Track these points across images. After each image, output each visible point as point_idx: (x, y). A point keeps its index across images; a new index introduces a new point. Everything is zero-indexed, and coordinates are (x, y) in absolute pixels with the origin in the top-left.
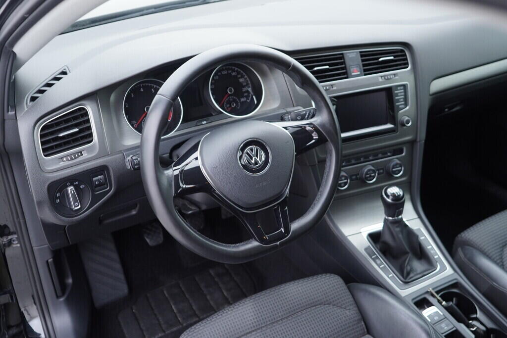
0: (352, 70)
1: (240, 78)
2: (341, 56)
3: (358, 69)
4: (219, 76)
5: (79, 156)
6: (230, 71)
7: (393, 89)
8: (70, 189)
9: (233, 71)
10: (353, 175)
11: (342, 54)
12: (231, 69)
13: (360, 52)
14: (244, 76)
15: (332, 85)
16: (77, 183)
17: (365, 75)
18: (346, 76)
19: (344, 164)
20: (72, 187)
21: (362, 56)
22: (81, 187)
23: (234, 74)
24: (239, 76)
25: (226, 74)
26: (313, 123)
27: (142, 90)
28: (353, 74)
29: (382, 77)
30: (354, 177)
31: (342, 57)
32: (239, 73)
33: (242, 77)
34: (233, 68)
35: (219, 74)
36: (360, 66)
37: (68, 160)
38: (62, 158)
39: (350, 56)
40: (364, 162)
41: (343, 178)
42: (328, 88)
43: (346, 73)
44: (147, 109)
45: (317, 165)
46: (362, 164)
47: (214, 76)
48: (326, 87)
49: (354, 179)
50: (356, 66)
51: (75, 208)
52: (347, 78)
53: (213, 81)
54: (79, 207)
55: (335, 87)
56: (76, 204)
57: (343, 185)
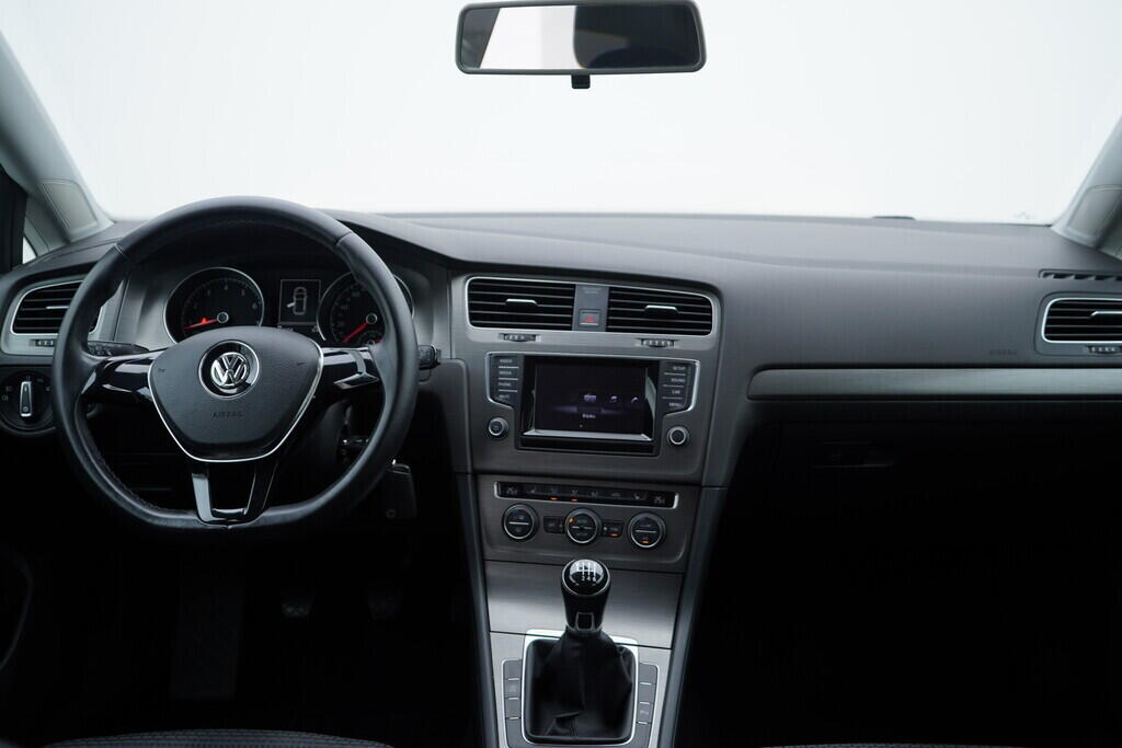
0: (584, 316)
2: (570, 289)
3: (597, 317)
7: (662, 367)
8: (26, 385)
10: (553, 520)
11: (574, 286)
13: (611, 289)
15: (534, 336)
16: (42, 380)
17: (608, 330)
18: (567, 325)
19: (533, 492)
20: (29, 383)
21: (611, 296)
22: (48, 389)
26: (371, 351)
27: (226, 288)
28: (582, 324)
29: (643, 340)
30: (551, 525)
31: (571, 291)
36: (600, 317)
37: (43, 345)
38: (37, 340)
39: (587, 291)
40: (580, 500)
41: (522, 518)
42: (522, 338)
43: (570, 320)
44: (222, 318)
45: (469, 476)
46: (575, 503)
47: (351, 291)
48: (520, 335)
49: (552, 528)
50: (594, 311)
51: (23, 415)
52: (570, 329)
53: (349, 300)
54: (29, 415)
55: (539, 340)
56: (26, 408)
57: (518, 530)
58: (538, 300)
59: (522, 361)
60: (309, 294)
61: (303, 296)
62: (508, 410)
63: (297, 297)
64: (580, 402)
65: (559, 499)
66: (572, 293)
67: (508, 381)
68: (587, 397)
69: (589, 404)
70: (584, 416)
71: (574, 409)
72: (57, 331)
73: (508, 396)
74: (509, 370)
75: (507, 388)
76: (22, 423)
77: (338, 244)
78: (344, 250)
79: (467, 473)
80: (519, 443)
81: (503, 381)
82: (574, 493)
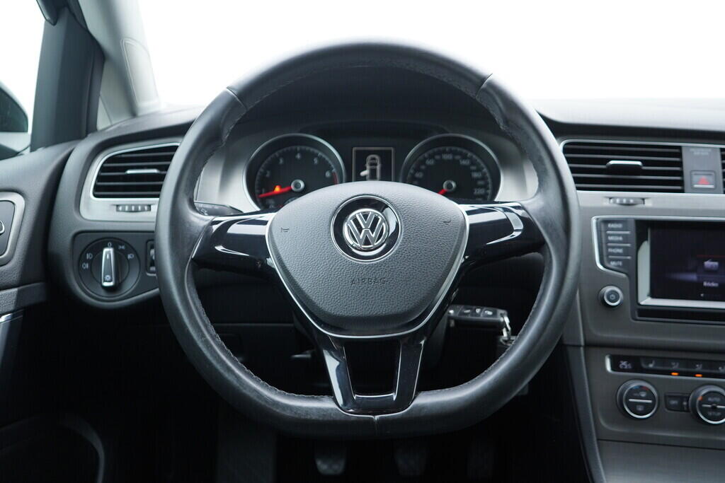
0: (695, 178)
1: (474, 171)
2: (677, 151)
3: (711, 179)
4: (436, 161)
5: (143, 210)
6: (458, 157)
8: (108, 252)
9: (465, 157)
10: (674, 397)
11: (680, 148)
12: (460, 154)
13: (722, 150)
14: (483, 169)
15: (643, 199)
16: (123, 247)
18: (679, 188)
19: (651, 366)
20: (110, 250)
21: (723, 157)
22: (129, 257)
23: (464, 162)
24: (473, 168)
25: (449, 160)
26: (525, 206)
27: (298, 156)
28: (696, 186)
30: (674, 402)
31: (678, 153)
32: (473, 163)
33: (479, 170)
34: (464, 151)
35: (437, 157)
36: (716, 178)
37: (124, 211)
38: (118, 206)
39: (697, 153)
40: (705, 375)
41: (643, 395)
42: (632, 201)
43: (681, 183)
44: (297, 185)
45: (582, 348)
46: (699, 378)
47: (425, 159)
48: (628, 199)
49: (675, 405)
50: (709, 173)
51: (106, 284)
52: (682, 191)
53: (423, 167)
54: (111, 284)
55: (648, 204)
56: (108, 277)
57: (640, 409)
58: (645, 163)
59: (632, 226)
60: (382, 162)
61: (376, 165)
62: (623, 279)
63: (371, 164)
64: (699, 268)
65: (681, 374)
66: (679, 155)
67: (619, 247)
68: (708, 264)
69: (710, 271)
70: (705, 284)
71: (693, 277)
72: (158, 196)
73: (620, 263)
74: (619, 235)
75: (618, 254)
76: (103, 293)
77: (484, 86)
78: (491, 91)
79: (580, 346)
80: (636, 313)
81: (613, 247)
82: (699, 367)
